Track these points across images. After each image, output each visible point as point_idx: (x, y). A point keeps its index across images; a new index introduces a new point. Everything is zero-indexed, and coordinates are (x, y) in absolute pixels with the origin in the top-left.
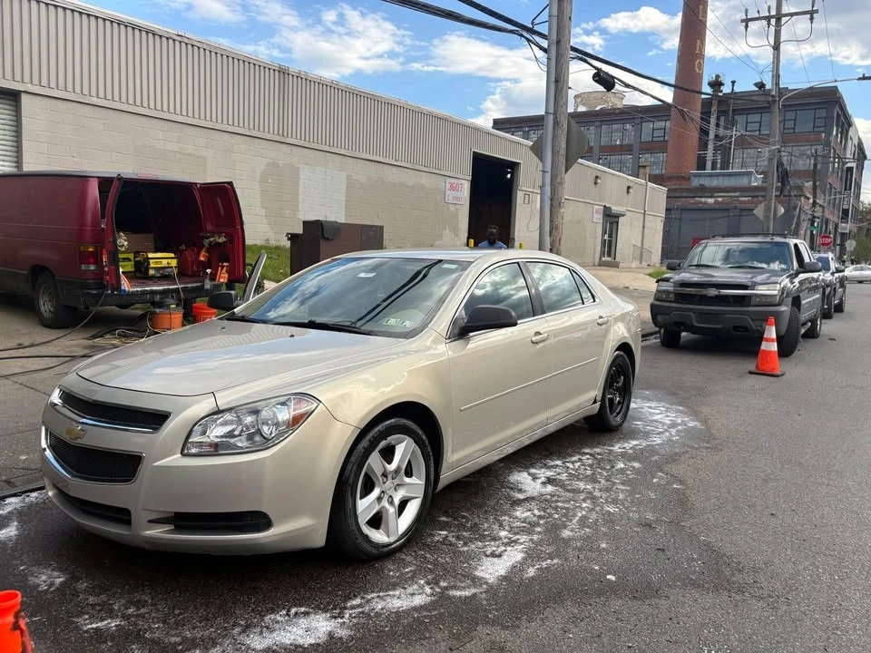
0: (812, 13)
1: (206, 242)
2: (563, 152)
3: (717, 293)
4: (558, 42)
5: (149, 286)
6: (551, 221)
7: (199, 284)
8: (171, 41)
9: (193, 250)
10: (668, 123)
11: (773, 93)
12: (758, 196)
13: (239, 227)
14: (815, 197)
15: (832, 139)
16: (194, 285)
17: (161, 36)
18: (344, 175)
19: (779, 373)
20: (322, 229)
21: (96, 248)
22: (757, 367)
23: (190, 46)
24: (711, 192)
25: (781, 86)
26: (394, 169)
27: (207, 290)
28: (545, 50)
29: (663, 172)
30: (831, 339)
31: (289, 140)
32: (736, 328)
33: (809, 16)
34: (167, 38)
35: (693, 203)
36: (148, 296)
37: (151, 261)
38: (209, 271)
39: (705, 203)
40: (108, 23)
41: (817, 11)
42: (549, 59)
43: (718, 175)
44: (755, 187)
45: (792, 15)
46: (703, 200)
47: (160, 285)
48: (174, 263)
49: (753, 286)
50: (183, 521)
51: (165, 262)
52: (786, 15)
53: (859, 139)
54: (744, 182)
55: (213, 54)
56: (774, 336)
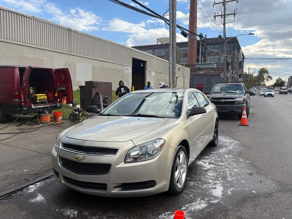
0: (234, 14)
1: (58, 90)
2: (175, 57)
3: (224, 101)
4: (173, 22)
5: (38, 106)
6: (173, 79)
7: (55, 105)
8: (30, 19)
9: (51, 93)
10: (187, 48)
11: (224, 39)
12: (216, 71)
13: (70, 84)
14: (232, 70)
15: (235, 53)
16: (54, 105)
17: (26, 17)
18: (91, 65)
19: (247, 125)
20: (93, 84)
21: (19, 93)
22: (241, 123)
23: (37, 21)
24: (202, 69)
25: (226, 37)
26: (108, 63)
27: (58, 106)
28: (169, 24)
29: (186, 63)
30: (253, 114)
31: (72, 54)
32: (231, 112)
33: (233, 15)
34: (29, 18)
35: (197, 73)
36: (38, 110)
37: (38, 97)
38: (58, 100)
39: (200, 73)
40: (7, 12)
41: (236, 14)
42: (170, 27)
43: (203, 64)
44: (214, 68)
45: (229, 15)
46: (200, 72)
47: (42, 106)
48: (46, 97)
49: (235, 98)
50: (124, 186)
51: (42, 97)
52: (227, 15)
53: (243, 53)
54: (211, 66)
55: (45, 23)
56: (246, 113)
